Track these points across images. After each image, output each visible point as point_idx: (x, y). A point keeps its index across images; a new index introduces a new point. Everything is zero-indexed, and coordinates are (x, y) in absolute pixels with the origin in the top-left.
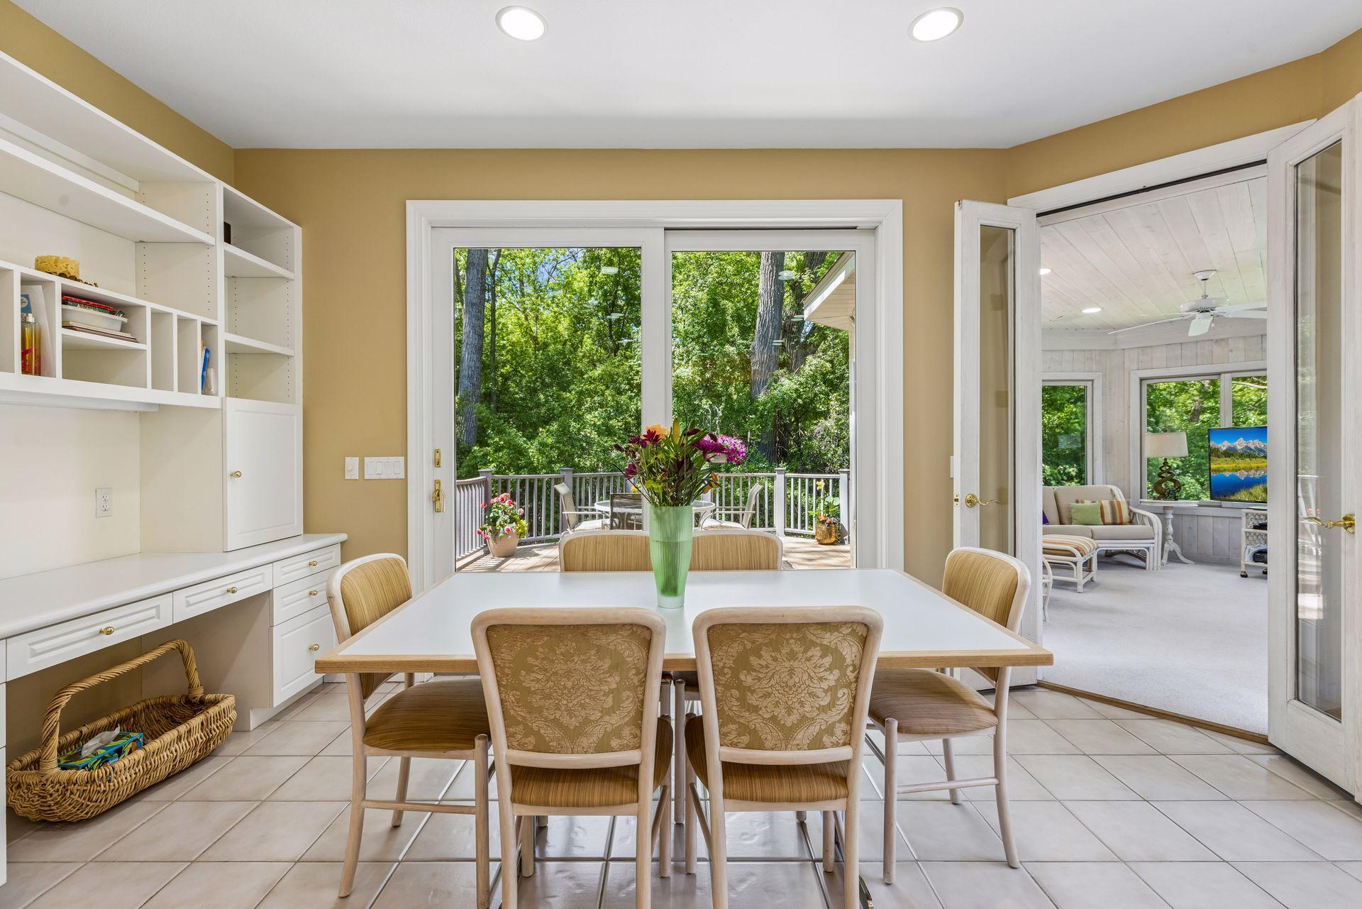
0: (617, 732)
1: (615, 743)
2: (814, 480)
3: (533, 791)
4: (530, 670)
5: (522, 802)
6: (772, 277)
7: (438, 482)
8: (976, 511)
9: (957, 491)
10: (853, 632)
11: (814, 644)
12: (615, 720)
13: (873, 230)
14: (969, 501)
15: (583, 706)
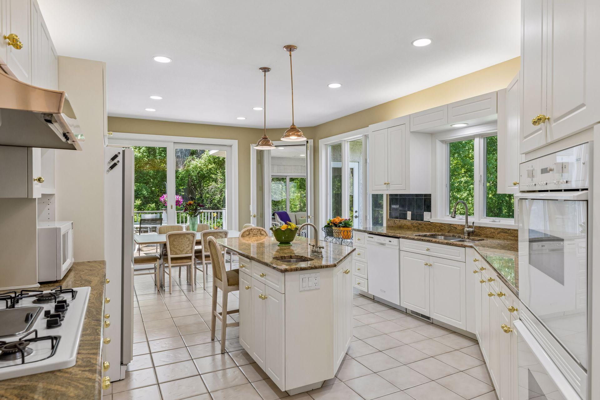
0: (188, 251)
1: (188, 253)
2: (212, 213)
3: (175, 262)
4: (175, 242)
5: (173, 263)
8: (256, 218)
9: (251, 214)
10: (224, 234)
11: (219, 235)
12: (189, 249)
14: (254, 216)
15: (184, 247)
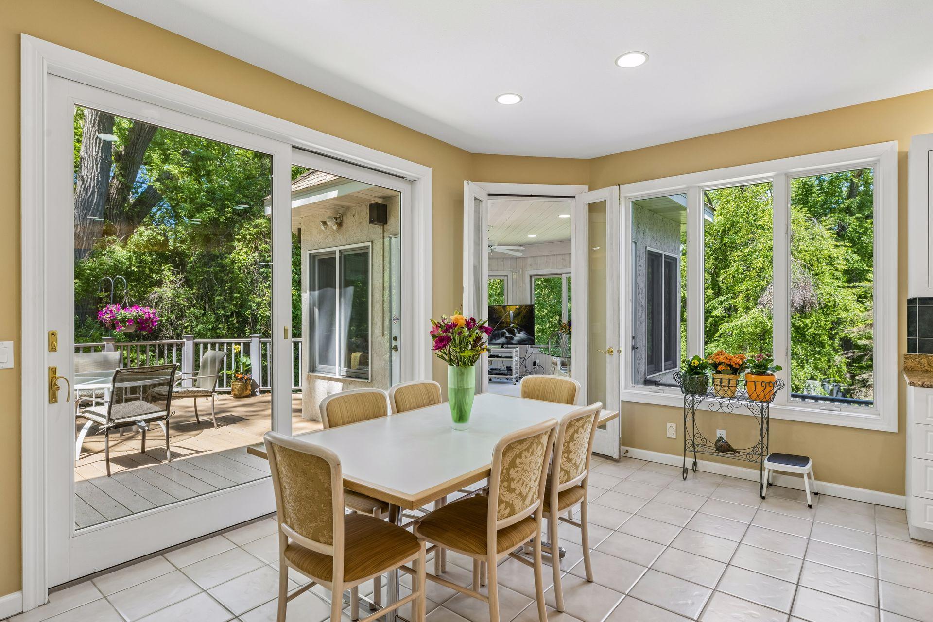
6: (99, 144)
7: (53, 371)
13: (412, 182)
